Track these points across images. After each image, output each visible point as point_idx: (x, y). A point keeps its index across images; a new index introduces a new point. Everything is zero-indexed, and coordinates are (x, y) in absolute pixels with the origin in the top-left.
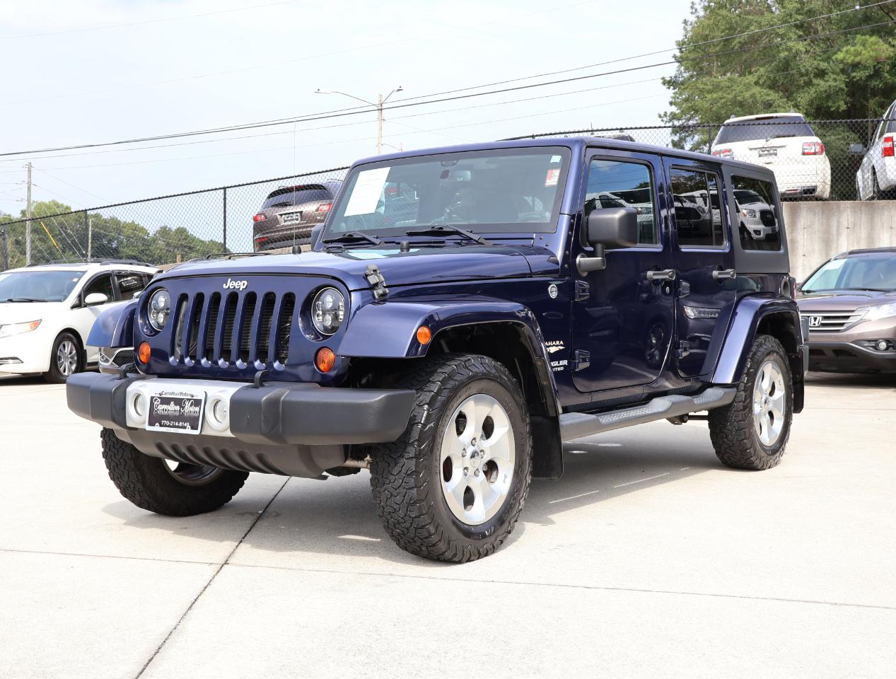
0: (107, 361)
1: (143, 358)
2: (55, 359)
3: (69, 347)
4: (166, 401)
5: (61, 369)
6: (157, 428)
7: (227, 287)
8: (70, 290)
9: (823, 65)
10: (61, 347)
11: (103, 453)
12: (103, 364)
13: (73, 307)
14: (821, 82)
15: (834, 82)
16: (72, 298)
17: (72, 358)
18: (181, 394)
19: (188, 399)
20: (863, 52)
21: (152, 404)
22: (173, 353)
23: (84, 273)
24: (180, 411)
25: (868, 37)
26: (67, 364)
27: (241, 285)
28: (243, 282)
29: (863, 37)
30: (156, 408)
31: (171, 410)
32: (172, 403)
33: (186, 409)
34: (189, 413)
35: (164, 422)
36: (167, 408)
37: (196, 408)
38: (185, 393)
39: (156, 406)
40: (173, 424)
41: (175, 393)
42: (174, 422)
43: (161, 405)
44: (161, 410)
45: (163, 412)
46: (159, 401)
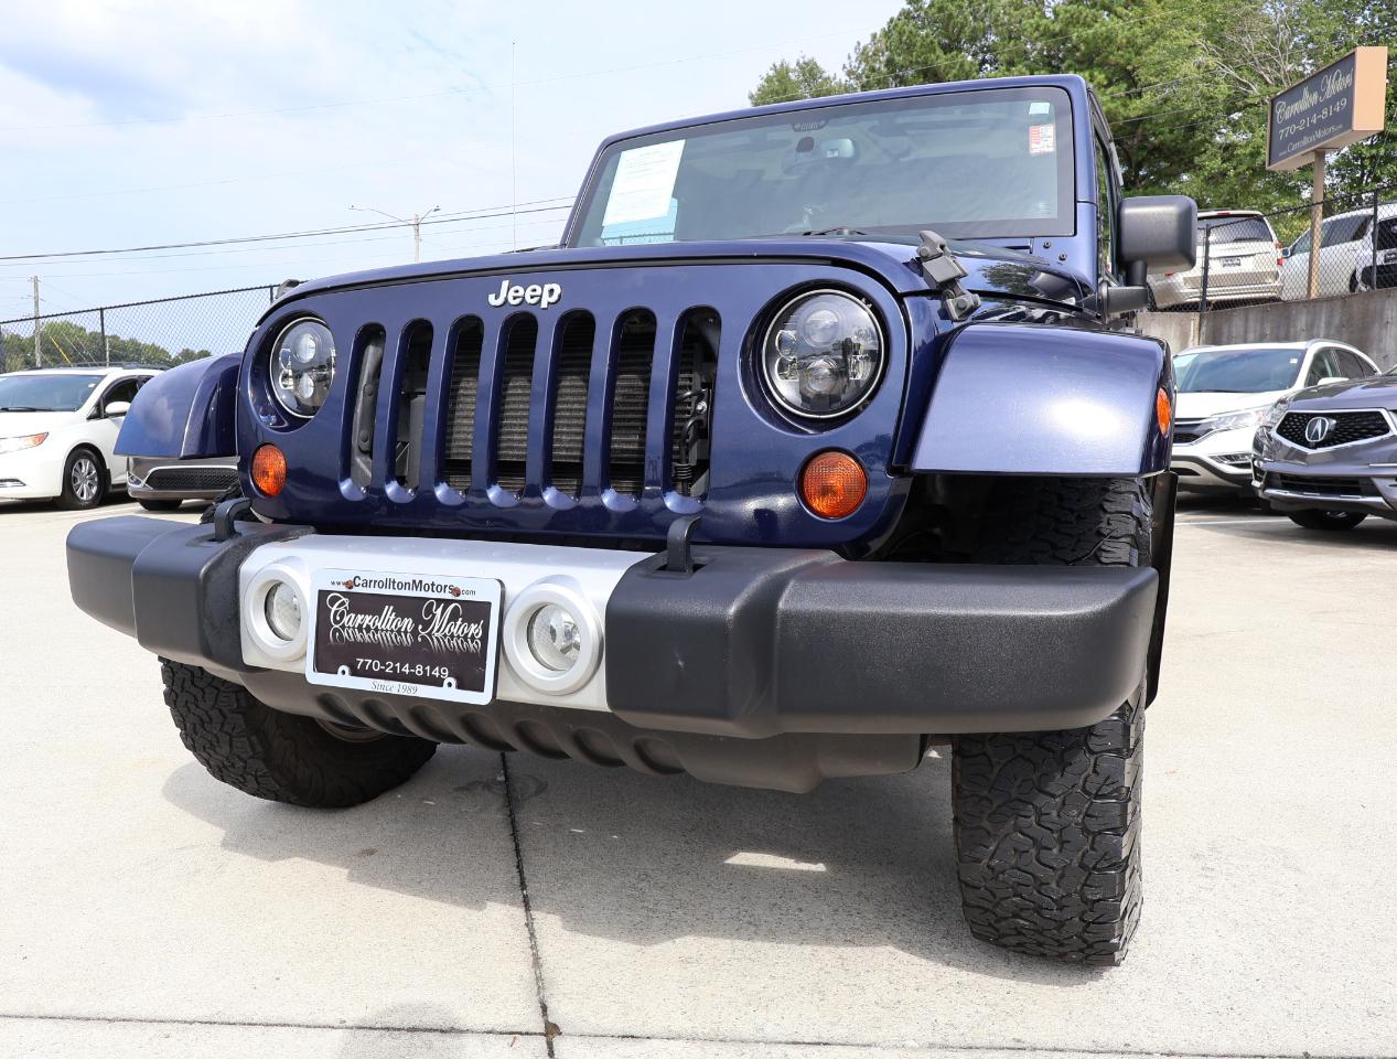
0: (138, 482)
1: (266, 484)
2: (69, 481)
3: (86, 466)
4: (367, 604)
5: (78, 493)
6: (343, 680)
7: (500, 301)
8: (84, 399)
10: (76, 466)
11: (166, 695)
12: (132, 487)
13: (90, 418)
16: (89, 406)
17: (91, 479)
18: (417, 585)
19: (439, 601)
21: (322, 610)
22: (347, 472)
23: (103, 377)
24: (415, 633)
26: (85, 486)
27: (545, 296)
28: (547, 287)
30: (336, 622)
31: (387, 630)
32: (388, 610)
33: (436, 629)
34: (446, 641)
35: (364, 664)
36: (371, 624)
37: (473, 626)
38: (430, 583)
39: (338, 618)
40: (395, 669)
41: (397, 581)
42: (398, 665)
43: (353, 615)
44: (354, 628)
45: (359, 636)
46: (347, 605)
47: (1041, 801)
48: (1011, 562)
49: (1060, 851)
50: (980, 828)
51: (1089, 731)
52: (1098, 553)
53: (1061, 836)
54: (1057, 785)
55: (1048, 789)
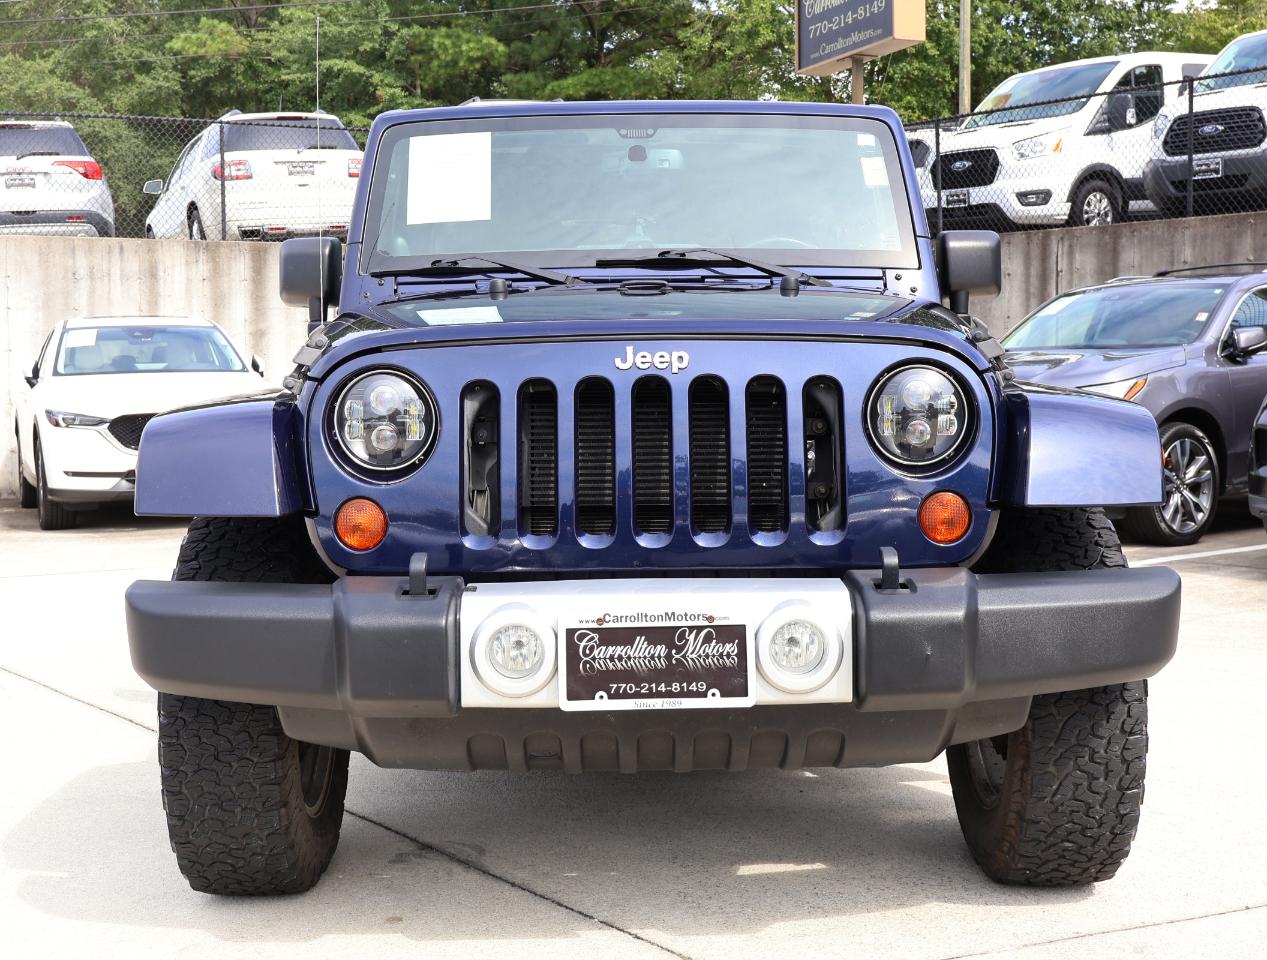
1: (357, 537)
4: (618, 636)
6: (600, 704)
9: (149, 56)
14: (148, 81)
15: (166, 80)
18: (670, 616)
19: (691, 628)
20: (209, 42)
21: (571, 646)
22: (462, 522)
24: (669, 657)
25: (216, 22)
27: (675, 362)
29: (211, 21)
30: (586, 655)
31: (640, 658)
32: (640, 641)
33: (690, 651)
34: (701, 660)
35: (618, 688)
36: (623, 654)
37: (728, 646)
38: (683, 614)
39: (588, 652)
40: (650, 689)
41: (649, 615)
42: (654, 685)
43: (604, 648)
44: (605, 659)
45: (611, 665)
46: (596, 639)
47: (1095, 743)
48: (1046, 570)
49: (1106, 779)
50: (1046, 772)
51: (1124, 687)
52: (1104, 559)
53: (1107, 767)
54: (1105, 730)
55: (1099, 733)
